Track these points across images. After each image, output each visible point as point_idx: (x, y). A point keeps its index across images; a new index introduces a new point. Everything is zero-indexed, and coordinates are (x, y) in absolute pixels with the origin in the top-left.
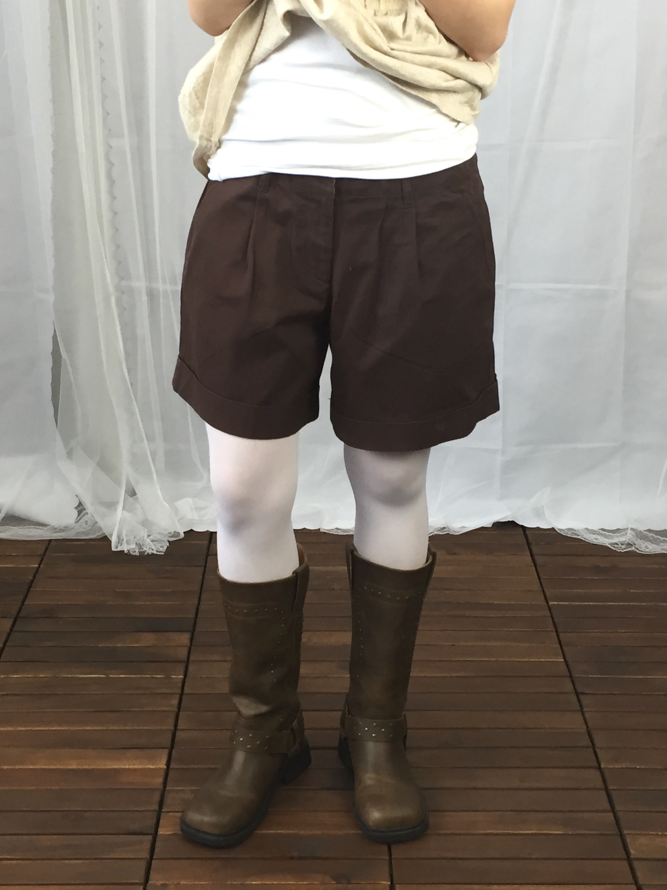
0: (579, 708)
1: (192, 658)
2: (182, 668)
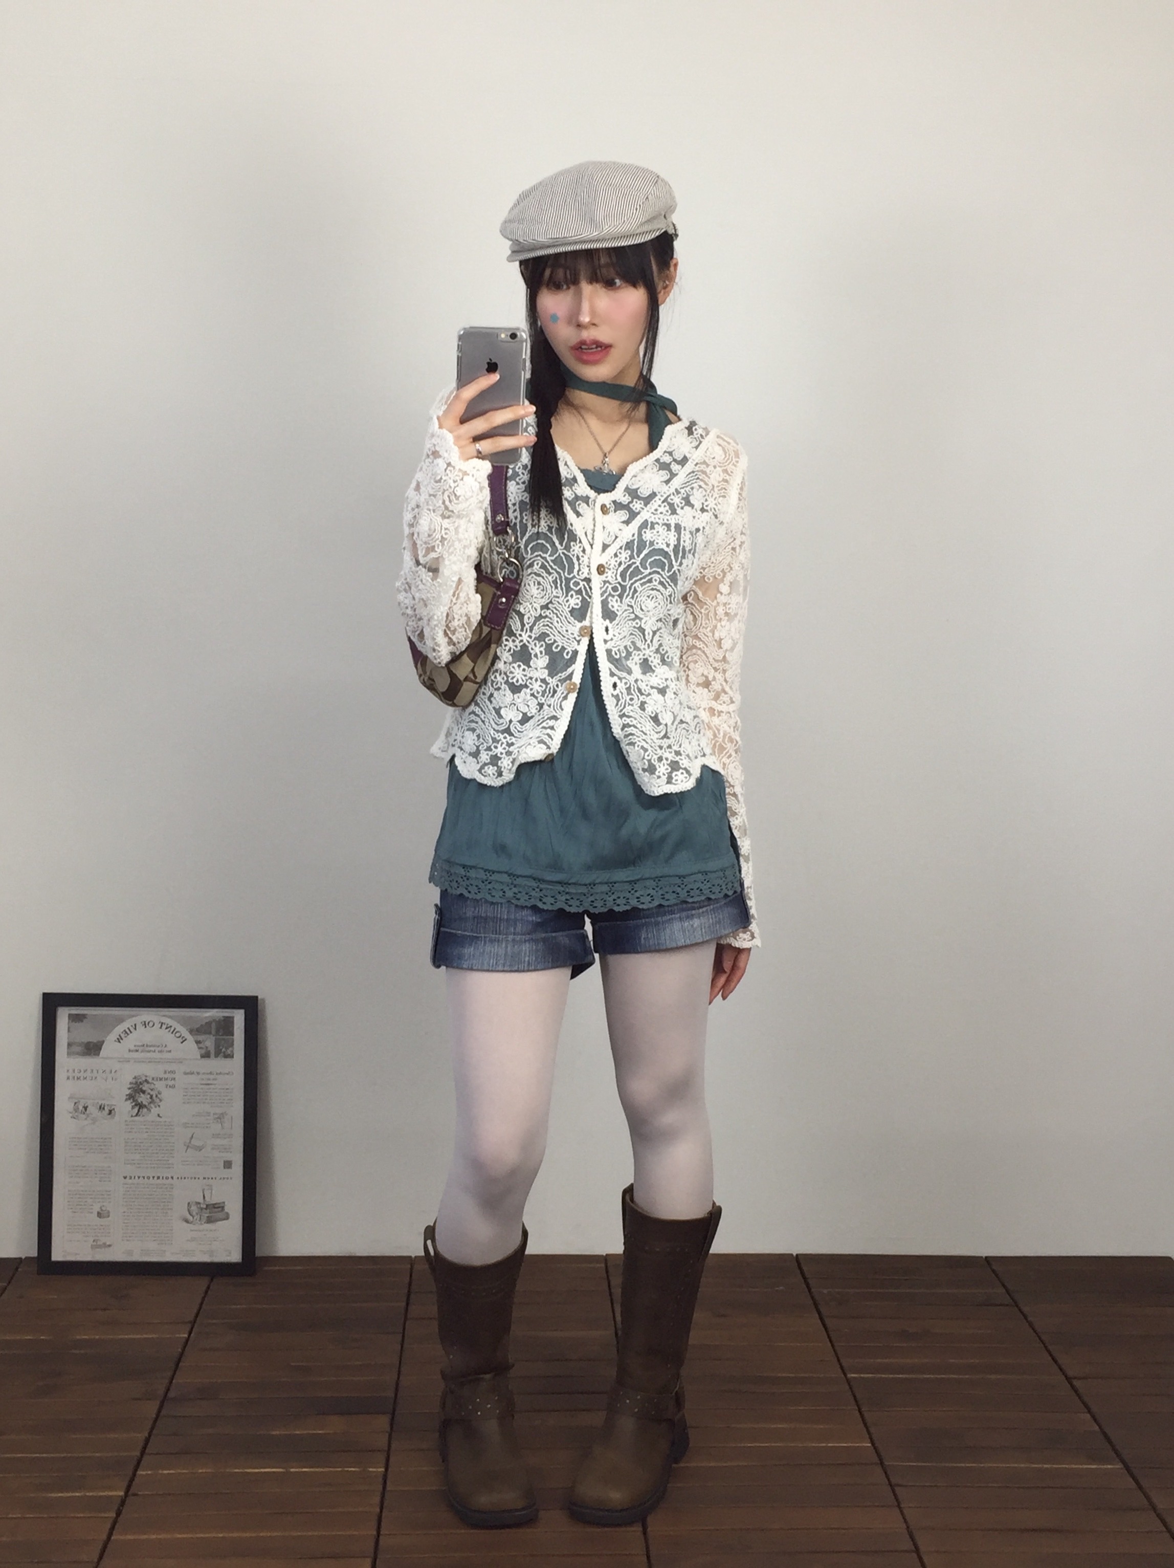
0: (896, 1504)
1: (393, 1446)
2: (382, 1458)
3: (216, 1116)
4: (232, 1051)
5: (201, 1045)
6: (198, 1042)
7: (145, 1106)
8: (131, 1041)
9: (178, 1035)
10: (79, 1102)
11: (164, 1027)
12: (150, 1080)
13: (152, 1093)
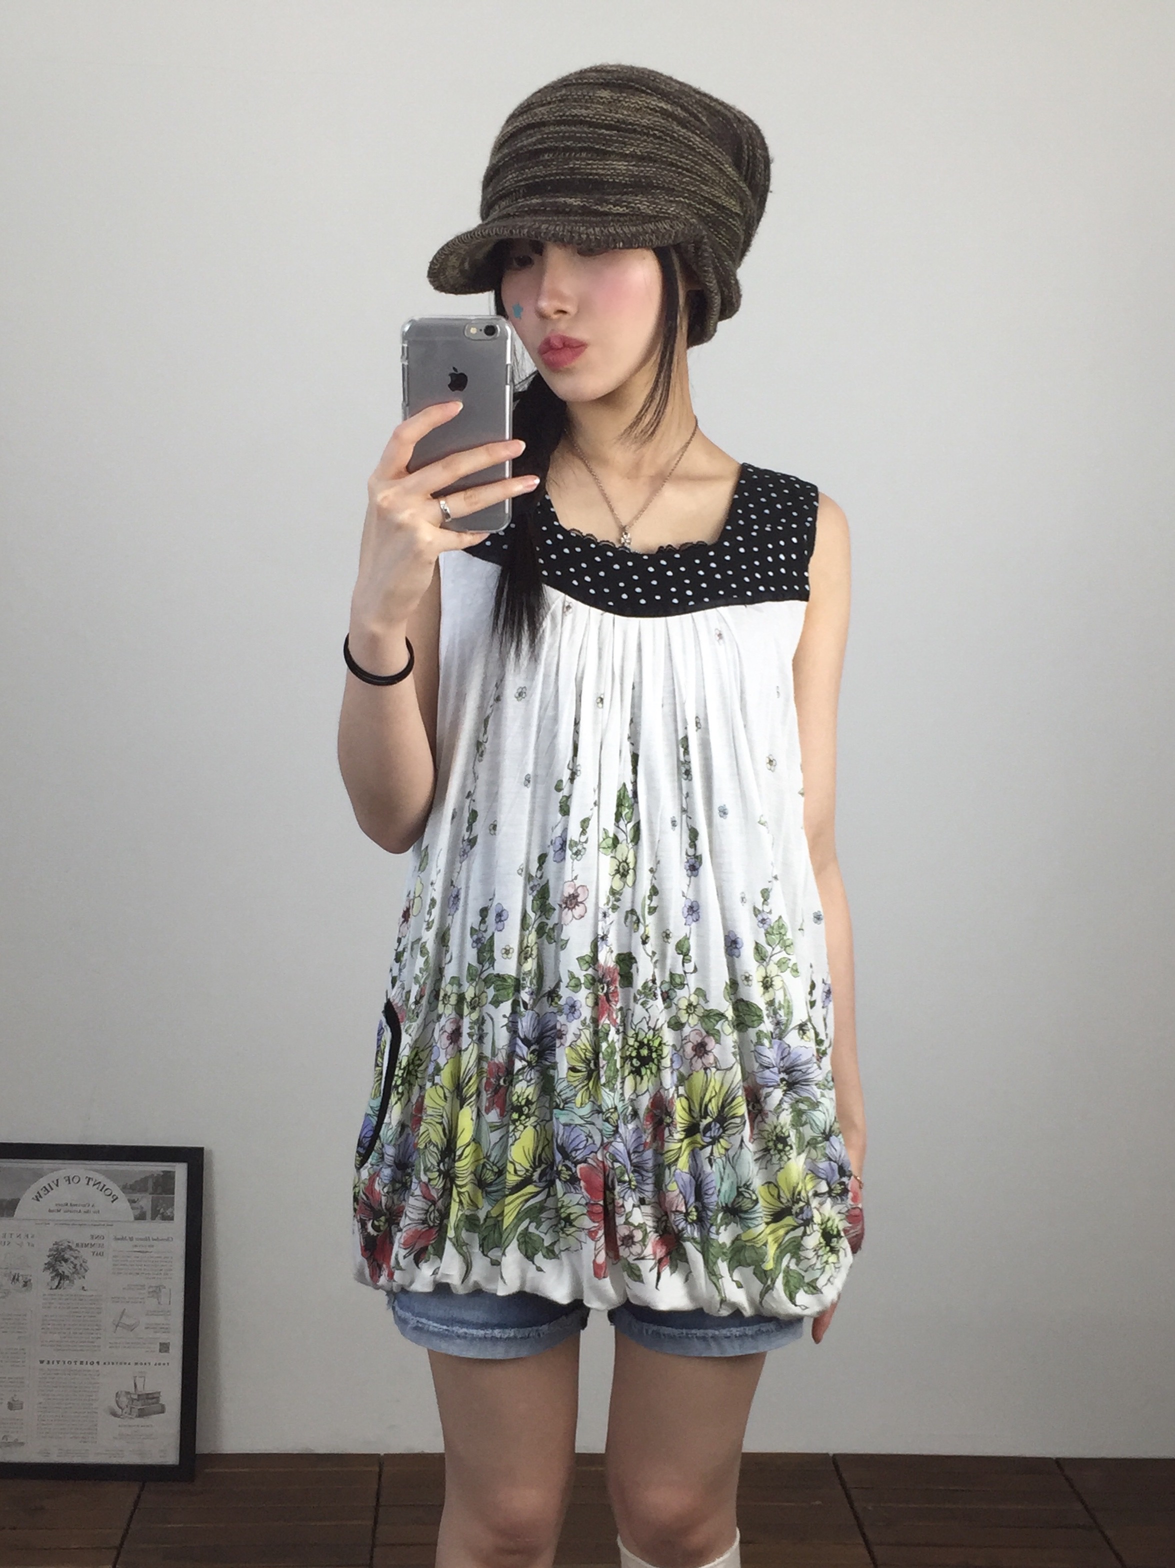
3: (151, 1290)
4: (172, 1212)
5: (134, 1205)
6: (132, 1202)
7: (68, 1277)
8: (50, 1199)
9: (108, 1192)
11: (91, 1183)
12: (74, 1247)
13: (76, 1262)
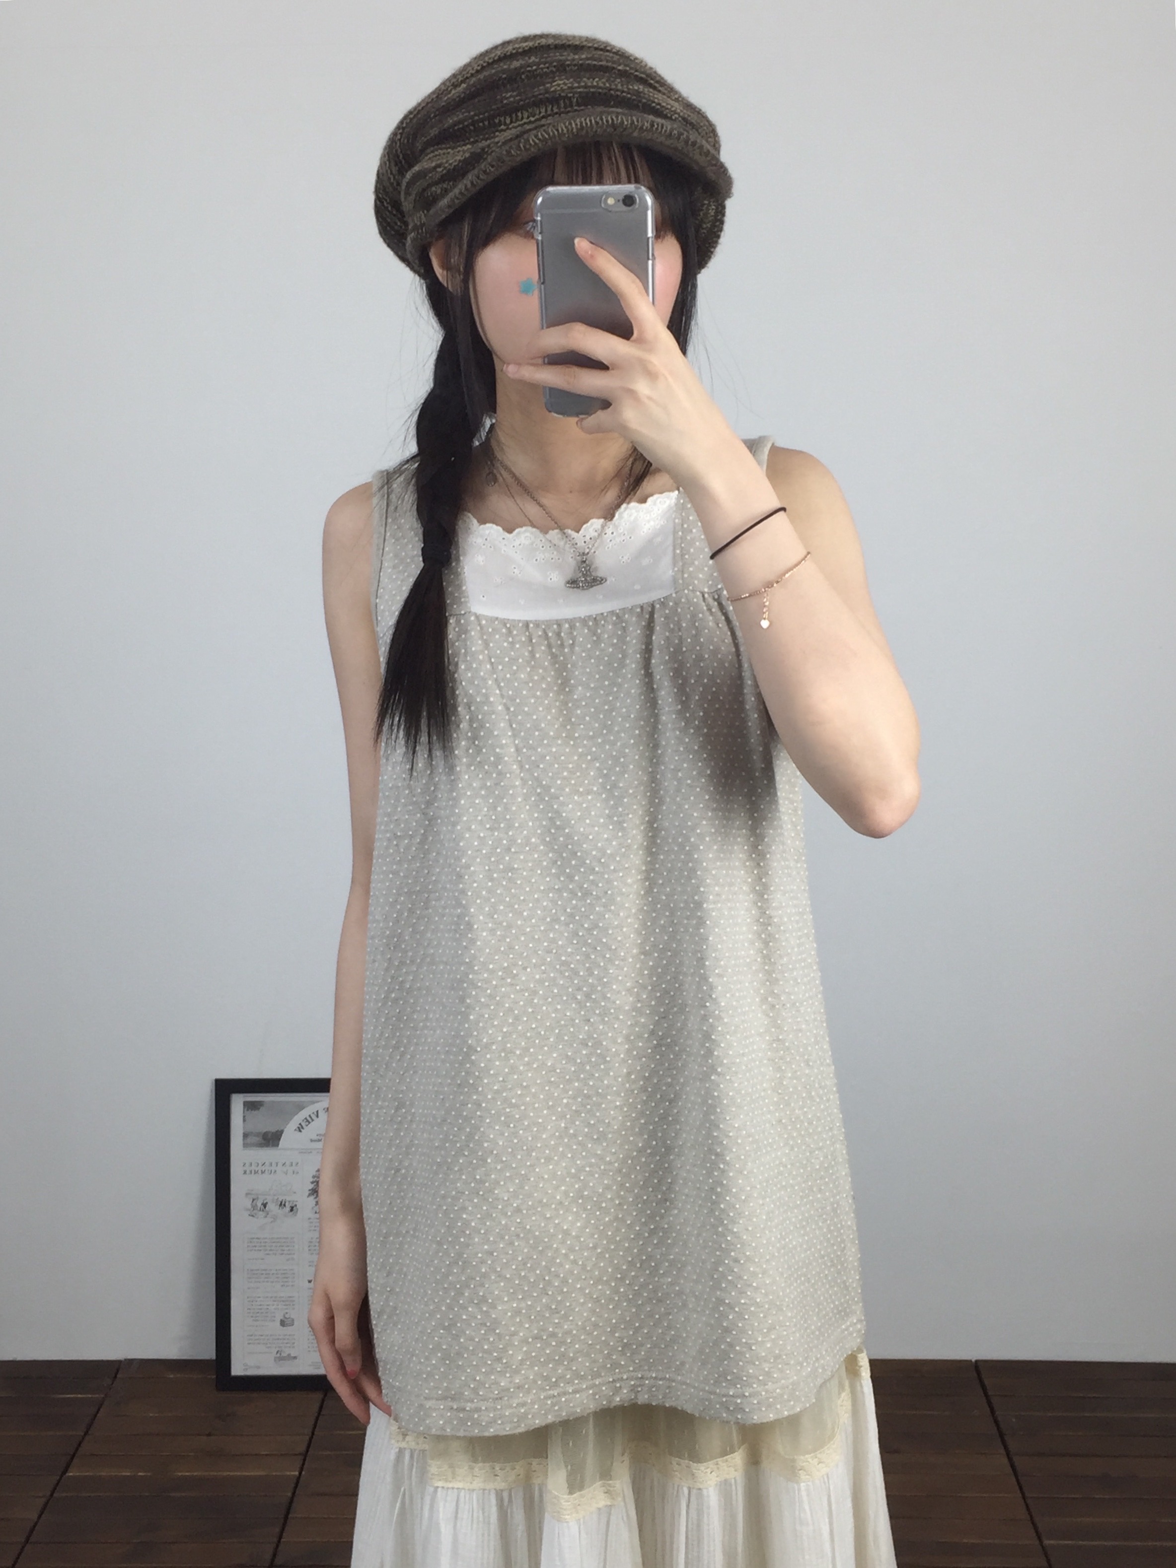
8: (312, 1130)
10: (258, 1198)
